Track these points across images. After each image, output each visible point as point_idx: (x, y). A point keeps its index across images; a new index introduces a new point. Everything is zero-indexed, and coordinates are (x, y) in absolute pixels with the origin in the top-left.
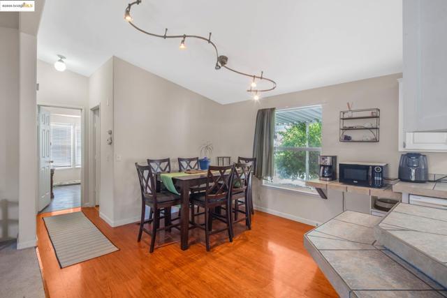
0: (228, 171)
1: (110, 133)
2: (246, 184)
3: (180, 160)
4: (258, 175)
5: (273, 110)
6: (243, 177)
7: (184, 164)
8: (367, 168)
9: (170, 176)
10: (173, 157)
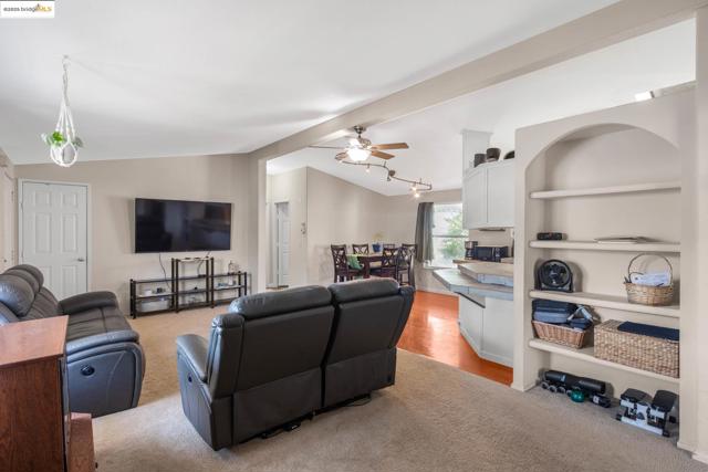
0: (395, 253)
1: (304, 224)
2: (409, 263)
3: (354, 246)
4: (419, 259)
5: (431, 204)
6: (406, 258)
7: (357, 249)
8: (491, 248)
9: (356, 255)
10: (349, 243)
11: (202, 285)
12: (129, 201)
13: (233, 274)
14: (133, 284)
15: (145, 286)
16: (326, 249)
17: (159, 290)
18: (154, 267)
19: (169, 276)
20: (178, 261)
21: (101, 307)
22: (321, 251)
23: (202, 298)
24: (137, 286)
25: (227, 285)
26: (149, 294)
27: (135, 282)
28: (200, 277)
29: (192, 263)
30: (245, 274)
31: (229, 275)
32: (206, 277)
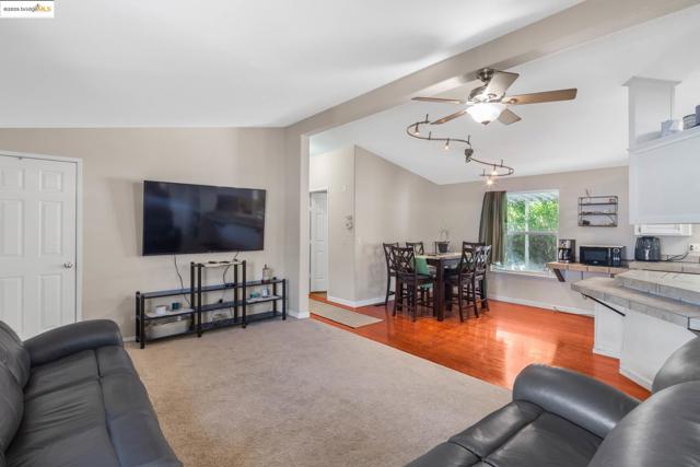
5: (503, 193)
8: (606, 249)
11: (229, 296)
12: (136, 185)
13: (268, 282)
14: (141, 300)
15: (156, 302)
16: (376, 247)
17: (176, 306)
18: (167, 273)
19: (187, 286)
20: (200, 266)
21: (95, 348)
22: (370, 251)
23: (229, 314)
24: (146, 301)
25: (259, 295)
26: (162, 312)
27: (143, 297)
28: (227, 287)
29: (217, 267)
30: (284, 281)
31: (263, 282)
32: (234, 286)
